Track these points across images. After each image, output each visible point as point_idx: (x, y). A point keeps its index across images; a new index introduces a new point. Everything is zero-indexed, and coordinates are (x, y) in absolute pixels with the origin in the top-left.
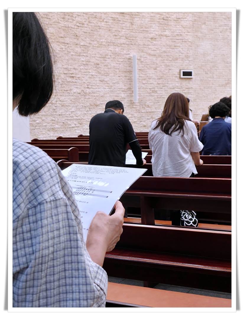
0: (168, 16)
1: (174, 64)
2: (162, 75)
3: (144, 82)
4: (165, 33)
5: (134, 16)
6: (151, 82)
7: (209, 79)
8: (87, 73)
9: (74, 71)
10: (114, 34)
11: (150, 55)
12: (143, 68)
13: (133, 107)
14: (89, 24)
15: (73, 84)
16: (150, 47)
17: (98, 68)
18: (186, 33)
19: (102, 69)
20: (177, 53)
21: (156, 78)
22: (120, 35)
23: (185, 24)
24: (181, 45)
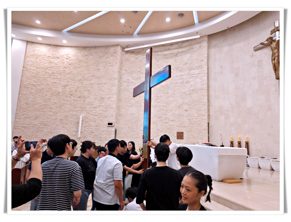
0: (104, 97)
1: (105, 119)
2: (98, 125)
3: (87, 128)
4: (102, 105)
5: (86, 98)
6: (91, 128)
7: (134, 127)
8: (55, 124)
9: (47, 122)
10: (73, 106)
11: (92, 115)
12: (88, 121)
13: (80, 140)
14: (60, 103)
15: (45, 128)
16: (93, 111)
17: (62, 121)
18: (113, 104)
19: (64, 122)
20: (107, 114)
21: (95, 126)
22: (77, 106)
23: (113, 100)
24: (110, 110)
